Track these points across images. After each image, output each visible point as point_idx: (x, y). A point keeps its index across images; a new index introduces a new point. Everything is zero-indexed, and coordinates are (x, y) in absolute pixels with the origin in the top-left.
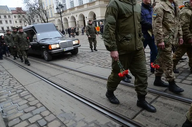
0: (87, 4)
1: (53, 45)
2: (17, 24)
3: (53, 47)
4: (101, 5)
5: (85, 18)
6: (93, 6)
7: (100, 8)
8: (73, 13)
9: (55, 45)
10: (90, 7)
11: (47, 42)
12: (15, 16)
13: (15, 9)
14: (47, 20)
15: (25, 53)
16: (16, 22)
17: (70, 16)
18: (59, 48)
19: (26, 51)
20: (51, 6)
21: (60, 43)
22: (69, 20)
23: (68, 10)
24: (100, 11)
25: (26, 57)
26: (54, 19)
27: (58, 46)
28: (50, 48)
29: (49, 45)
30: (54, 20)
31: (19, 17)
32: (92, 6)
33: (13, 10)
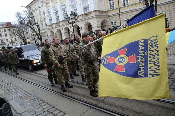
0: (82, 15)
1: (35, 61)
2: (7, 37)
3: (35, 62)
4: (97, 15)
5: (80, 29)
6: (89, 17)
7: (96, 18)
8: (66, 25)
9: (36, 60)
10: (85, 18)
11: (31, 58)
12: (5, 30)
13: (5, 24)
14: (39, 32)
15: (15, 66)
16: (6, 35)
17: (64, 28)
18: (39, 62)
19: (16, 65)
20: (41, 19)
21: (39, 59)
22: (63, 31)
23: (61, 21)
24: (96, 21)
25: (15, 68)
26: (46, 30)
27: (38, 61)
28: (33, 63)
29: (32, 60)
30: (46, 32)
31: (9, 30)
32: (87, 17)
33: (3, 25)
